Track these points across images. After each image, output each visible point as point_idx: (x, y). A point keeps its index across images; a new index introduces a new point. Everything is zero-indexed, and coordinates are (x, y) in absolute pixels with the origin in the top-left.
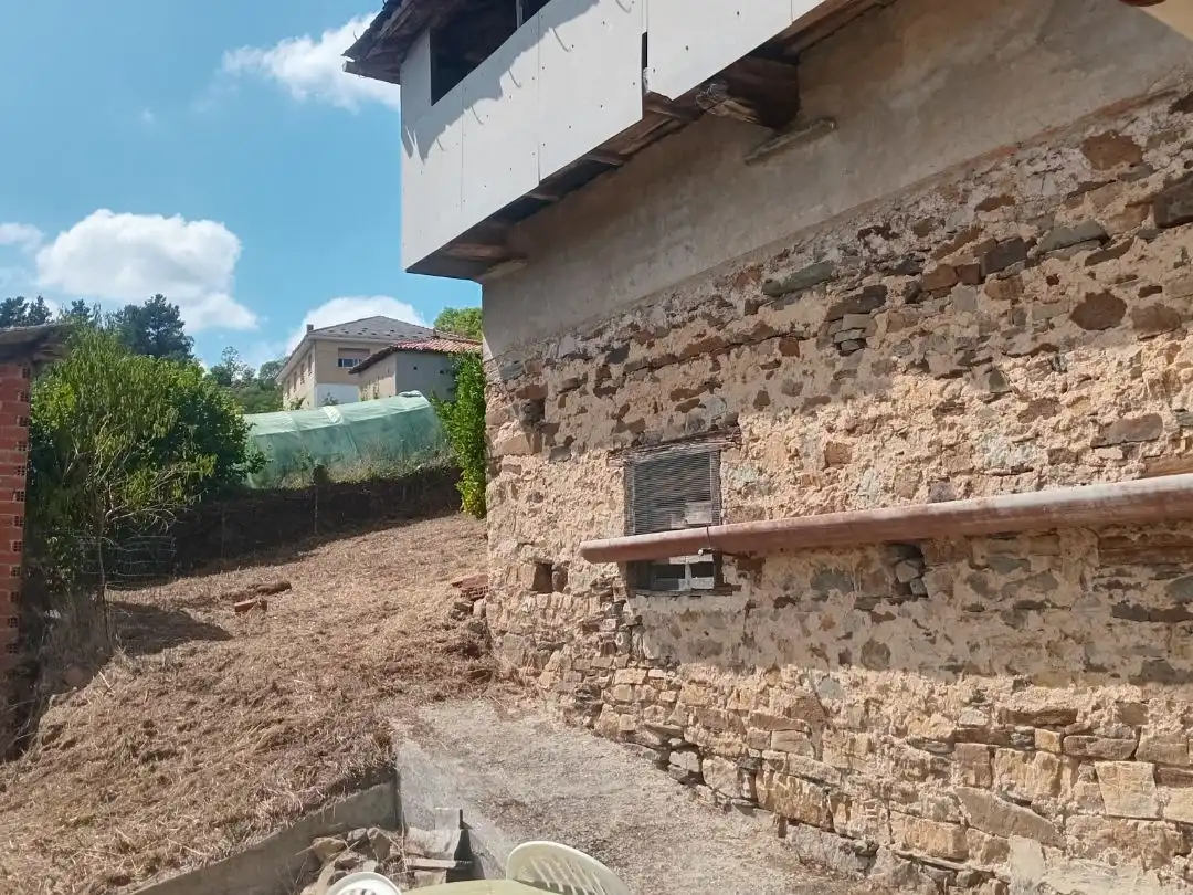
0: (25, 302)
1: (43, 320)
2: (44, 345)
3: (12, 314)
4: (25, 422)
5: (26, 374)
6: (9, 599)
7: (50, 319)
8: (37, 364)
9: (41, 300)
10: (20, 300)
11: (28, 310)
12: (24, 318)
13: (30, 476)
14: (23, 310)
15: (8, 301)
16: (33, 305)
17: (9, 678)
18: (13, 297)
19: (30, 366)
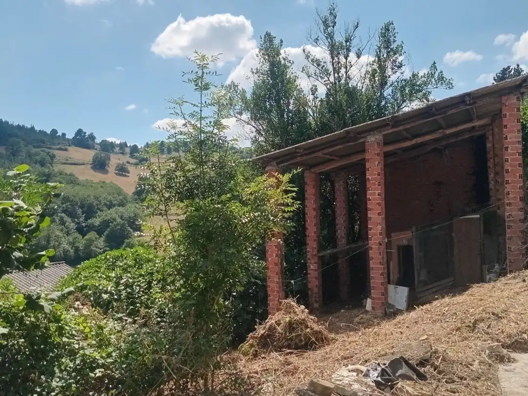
0: (511, 68)
1: (519, 73)
2: (525, 85)
3: (506, 75)
4: (518, 121)
5: (518, 99)
6: (519, 200)
7: (522, 73)
8: (522, 94)
9: (518, 66)
10: (509, 67)
11: (513, 71)
12: (511, 75)
13: (524, 145)
14: (511, 71)
15: (504, 69)
16: (514, 68)
17: (522, 234)
18: (506, 67)
19: (519, 95)
